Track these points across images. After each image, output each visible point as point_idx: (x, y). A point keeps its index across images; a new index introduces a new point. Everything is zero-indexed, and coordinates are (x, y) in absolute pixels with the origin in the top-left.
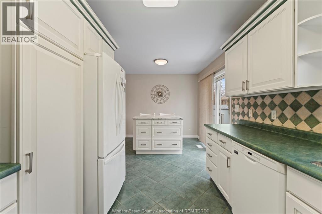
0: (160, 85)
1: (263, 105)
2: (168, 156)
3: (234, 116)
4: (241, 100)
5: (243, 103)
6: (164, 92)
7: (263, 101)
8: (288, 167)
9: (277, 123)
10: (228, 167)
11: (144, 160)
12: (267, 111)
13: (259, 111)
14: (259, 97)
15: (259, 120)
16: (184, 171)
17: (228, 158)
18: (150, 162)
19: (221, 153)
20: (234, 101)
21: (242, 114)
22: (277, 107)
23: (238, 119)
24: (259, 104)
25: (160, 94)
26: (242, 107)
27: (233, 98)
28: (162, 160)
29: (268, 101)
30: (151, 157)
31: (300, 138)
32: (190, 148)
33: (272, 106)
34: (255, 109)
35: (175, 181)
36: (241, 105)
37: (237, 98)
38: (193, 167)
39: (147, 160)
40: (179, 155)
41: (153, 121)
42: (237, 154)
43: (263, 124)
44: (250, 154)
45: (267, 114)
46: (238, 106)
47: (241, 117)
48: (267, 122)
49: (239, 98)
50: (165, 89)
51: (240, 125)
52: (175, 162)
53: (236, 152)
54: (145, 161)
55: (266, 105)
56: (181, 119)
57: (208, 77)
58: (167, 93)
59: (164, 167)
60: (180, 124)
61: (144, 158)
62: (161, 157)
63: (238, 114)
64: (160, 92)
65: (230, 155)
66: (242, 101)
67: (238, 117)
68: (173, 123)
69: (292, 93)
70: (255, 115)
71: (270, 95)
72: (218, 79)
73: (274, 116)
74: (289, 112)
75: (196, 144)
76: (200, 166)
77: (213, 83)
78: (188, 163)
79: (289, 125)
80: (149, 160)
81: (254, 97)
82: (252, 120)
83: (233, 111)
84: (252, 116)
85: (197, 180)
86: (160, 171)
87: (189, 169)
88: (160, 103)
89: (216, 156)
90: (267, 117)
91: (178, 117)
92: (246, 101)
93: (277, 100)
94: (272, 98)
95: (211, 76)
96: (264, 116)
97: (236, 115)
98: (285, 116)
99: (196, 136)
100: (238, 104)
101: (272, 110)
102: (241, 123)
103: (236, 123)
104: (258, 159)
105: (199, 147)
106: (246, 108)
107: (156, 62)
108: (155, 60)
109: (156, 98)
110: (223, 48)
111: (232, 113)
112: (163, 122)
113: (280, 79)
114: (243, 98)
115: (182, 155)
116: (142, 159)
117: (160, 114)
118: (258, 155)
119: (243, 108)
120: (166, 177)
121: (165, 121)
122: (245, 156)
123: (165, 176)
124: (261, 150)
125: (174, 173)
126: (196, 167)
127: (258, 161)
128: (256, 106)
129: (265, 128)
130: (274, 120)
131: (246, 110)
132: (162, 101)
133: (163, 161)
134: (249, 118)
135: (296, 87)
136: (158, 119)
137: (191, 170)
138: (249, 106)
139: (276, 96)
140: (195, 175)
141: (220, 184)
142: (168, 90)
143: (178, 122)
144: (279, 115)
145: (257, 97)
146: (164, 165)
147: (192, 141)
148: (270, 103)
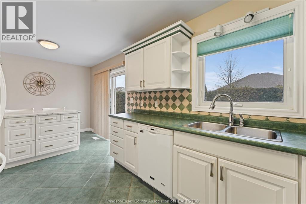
0: (40, 73)
1: (150, 98)
2: (62, 157)
3: (129, 107)
4: (134, 94)
5: (136, 96)
6: (46, 82)
7: (150, 95)
8: (174, 131)
9: (158, 109)
10: (135, 144)
11: (24, 173)
12: (152, 102)
13: (147, 102)
14: (147, 92)
15: (147, 108)
16: (87, 164)
17: (135, 138)
18: (36, 171)
19: (127, 136)
20: (129, 95)
21: (135, 105)
22: (158, 99)
23: (132, 108)
24: (147, 97)
25: (40, 83)
26: (135, 99)
27: (128, 92)
28: (54, 163)
29: (153, 95)
30: (35, 166)
31: (169, 116)
32: (86, 142)
33: (155, 99)
34: (145, 101)
35: (82, 177)
36: (134, 97)
37: (131, 93)
38: (96, 158)
39: (29, 171)
40: (76, 151)
41: (39, 118)
42: (143, 132)
43: (150, 110)
44: (153, 130)
45: (152, 104)
46: (132, 98)
47: (134, 107)
48: (152, 109)
49: (133, 93)
50: (49, 79)
51: (134, 113)
52: (73, 160)
53: (142, 131)
54: (28, 172)
55: (152, 98)
56: (79, 113)
57: (105, 73)
58: (51, 83)
59: (61, 169)
60: (77, 118)
61: (24, 169)
62: (53, 160)
63: (132, 105)
64: (40, 82)
65: (136, 135)
66: (136, 95)
67: (132, 107)
68: (69, 117)
69: (165, 91)
70: (145, 105)
71: (154, 92)
72: (114, 76)
73: (156, 105)
74: (164, 102)
75: (91, 136)
76: (102, 155)
77: (110, 78)
78: (89, 156)
79: (164, 110)
80: (35, 168)
81: (144, 92)
82: (143, 108)
83: (128, 103)
84: (143, 106)
85: (104, 167)
86: (57, 176)
87: (93, 161)
88: (41, 95)
89: (123, 139)
90: (152, 106)
91: (75, 111)
92: (138, 95)
93: (158, 95)
94: (155, 94)
95: (107, 72)
96: (150, 105)
97: (131, 106)
98: (162, 104)
99: (89, 129)
100: (132, 97)
101: (155, 101)
102: (135, 112)
103: (131, 112)
104: (158, 131)
105: (95, 138)
106: (138, 100)
107: (41, 43)
108: (39, 41)
109: (33, 88)
110: (123, 52)
111: (128, 104)
112: (54, 117)
113: (164, 82)
114: (136, 93)
115: (80, 150)
116: (21, 171)
117: (43, 108)
118: (158, 129)
119: (136, 101)
120: (68, 179)
121: (57, 117)
122: (149, 132)
123: (66, 178)
124: (160, 125)
125: (77, 170)
126: (99, 156)
127: (158, 132)
128: (145, 98)
129: (152, 113)
130: (156, 108)
131: (138, 101)
132: (43, 93)
133: (56, 164)
134: (141, 107)
135: (171, 88)
136: (47, 115)
137: (94, 161)
138: (140, 98)
139: (157, 93)
140: (100, 164)
141: (127, 161)
142: (52, 79)
143: (75, 116)
144: (159, 104)
145: (146, 92)
146: (61, 167)
147: (86, 135)
148: (154, 97)
